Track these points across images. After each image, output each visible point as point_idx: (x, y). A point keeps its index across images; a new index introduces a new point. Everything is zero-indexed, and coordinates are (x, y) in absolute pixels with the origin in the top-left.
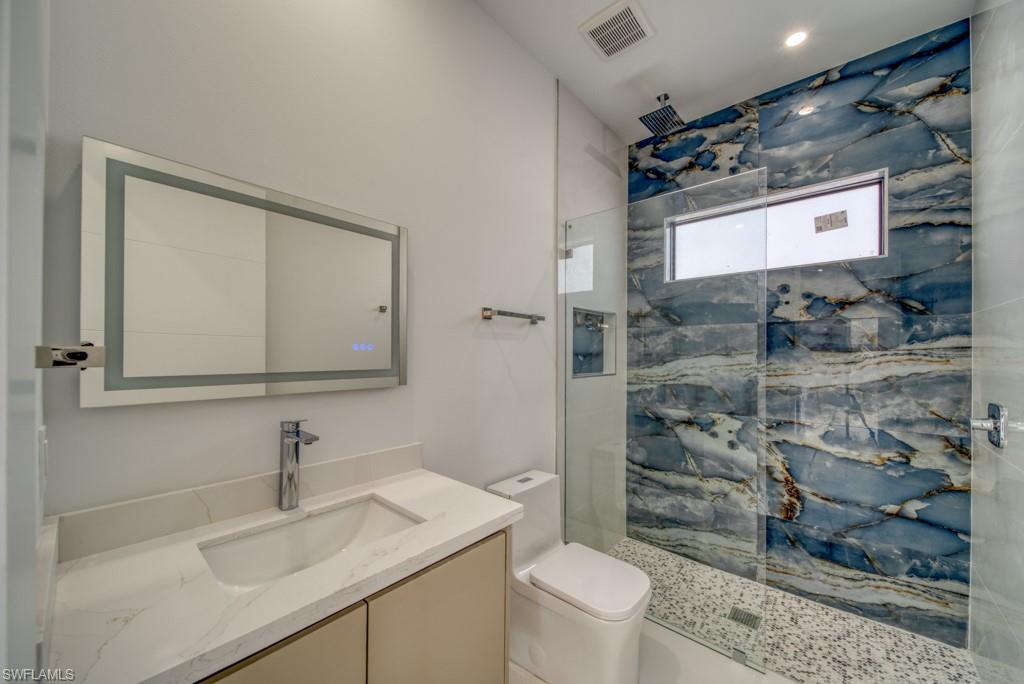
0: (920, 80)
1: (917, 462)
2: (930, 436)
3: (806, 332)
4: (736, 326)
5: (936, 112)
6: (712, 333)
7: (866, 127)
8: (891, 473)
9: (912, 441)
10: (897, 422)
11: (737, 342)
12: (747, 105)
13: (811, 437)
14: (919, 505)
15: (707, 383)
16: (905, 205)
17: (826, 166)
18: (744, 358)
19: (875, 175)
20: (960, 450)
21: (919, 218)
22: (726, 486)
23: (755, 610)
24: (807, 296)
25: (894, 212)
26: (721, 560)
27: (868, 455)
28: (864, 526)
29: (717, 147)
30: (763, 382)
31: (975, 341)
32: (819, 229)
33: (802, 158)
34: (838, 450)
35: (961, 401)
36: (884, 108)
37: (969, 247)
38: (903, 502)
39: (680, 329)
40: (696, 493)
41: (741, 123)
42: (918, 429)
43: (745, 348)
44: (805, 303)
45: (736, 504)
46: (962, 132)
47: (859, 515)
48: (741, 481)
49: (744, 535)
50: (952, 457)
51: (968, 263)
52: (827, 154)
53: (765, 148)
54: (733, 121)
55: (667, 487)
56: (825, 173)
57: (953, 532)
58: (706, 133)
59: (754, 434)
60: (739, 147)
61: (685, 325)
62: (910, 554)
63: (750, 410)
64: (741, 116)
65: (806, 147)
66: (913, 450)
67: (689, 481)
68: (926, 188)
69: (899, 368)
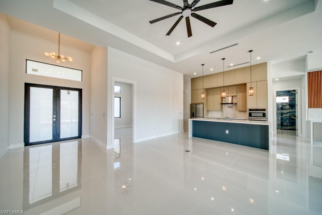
1: (292, 118)
10: (290, 115)
14: (292, 121)
19: (288, 96)
24: (282, 105)
27: (288, 118)
32: (283, 99)
35: (294, 113)
37: (295, 102)
56: (284, 95)
57: (295, 122)
62: (291, 125)
68: (292, 98)
69: (290, 111)
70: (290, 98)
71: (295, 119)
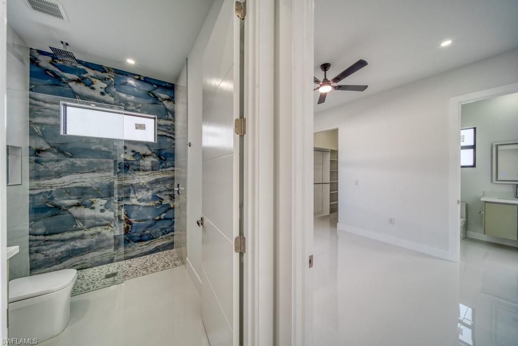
0: (164, 94)
1: (164, 203)
2: (166, 195)
3: (133, 164)
4: (104, 160)
5: (168, 105)
6: (92, 162)
7: (151, 100)
8: (158, 207)
9: (162, 197)
10: (159, 192)
11: (105, 167)
12: (109, 69)
13: (134, 201)
14: (164, 215)
15: (90, 185)
16: (161, 129)
17: (139, 108)
18: (107, 174)
19: (153, 116)
20: (172, 197)
21: (164, 133)
22: (99, 229)
23: (115, 271)
24: (133, 151)
25: (158, 130)
26: (97, 262)
27: (151, 204)
28: (151, 226)
29: (94, 80)
30: (116, 183)
31: (175, 169)
32: (137, 128)
33: (132, 102)
34: (143, 204)
35: (172, 185)
36: (156, 97)
37: (174, 144)
38: (160, 215)
39: (72, 160)
40: (82, 237)
41: (106, 75)
42: (164, 193)
43: (109, 169)
44: (133, 154)
45: (105, 235)
46: (173, 113)
47: (149, 223)
48: (107, 225)
49: (109, 246)
50: (171, 199)
51: (174, 148)
52: (140, 104)
53: (117, 91)
54: (102, 73)
55: (63, 241)
56: (139, 110)
57: (171, 219)
58: (87, 70)
59: (112, 204)
60: (105, 85)
61: (76, 158)
62: (162, 229)
63: (110, 195)
64: (106, 72)
65: (133, 97)
66: (163, 199)
67: (78, 233)
68: (166, 125)
69: (159, 176)
70: (158, 127)
71: (172, 206)
